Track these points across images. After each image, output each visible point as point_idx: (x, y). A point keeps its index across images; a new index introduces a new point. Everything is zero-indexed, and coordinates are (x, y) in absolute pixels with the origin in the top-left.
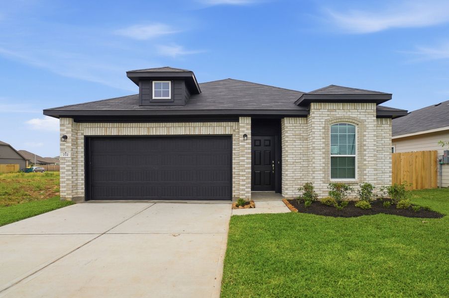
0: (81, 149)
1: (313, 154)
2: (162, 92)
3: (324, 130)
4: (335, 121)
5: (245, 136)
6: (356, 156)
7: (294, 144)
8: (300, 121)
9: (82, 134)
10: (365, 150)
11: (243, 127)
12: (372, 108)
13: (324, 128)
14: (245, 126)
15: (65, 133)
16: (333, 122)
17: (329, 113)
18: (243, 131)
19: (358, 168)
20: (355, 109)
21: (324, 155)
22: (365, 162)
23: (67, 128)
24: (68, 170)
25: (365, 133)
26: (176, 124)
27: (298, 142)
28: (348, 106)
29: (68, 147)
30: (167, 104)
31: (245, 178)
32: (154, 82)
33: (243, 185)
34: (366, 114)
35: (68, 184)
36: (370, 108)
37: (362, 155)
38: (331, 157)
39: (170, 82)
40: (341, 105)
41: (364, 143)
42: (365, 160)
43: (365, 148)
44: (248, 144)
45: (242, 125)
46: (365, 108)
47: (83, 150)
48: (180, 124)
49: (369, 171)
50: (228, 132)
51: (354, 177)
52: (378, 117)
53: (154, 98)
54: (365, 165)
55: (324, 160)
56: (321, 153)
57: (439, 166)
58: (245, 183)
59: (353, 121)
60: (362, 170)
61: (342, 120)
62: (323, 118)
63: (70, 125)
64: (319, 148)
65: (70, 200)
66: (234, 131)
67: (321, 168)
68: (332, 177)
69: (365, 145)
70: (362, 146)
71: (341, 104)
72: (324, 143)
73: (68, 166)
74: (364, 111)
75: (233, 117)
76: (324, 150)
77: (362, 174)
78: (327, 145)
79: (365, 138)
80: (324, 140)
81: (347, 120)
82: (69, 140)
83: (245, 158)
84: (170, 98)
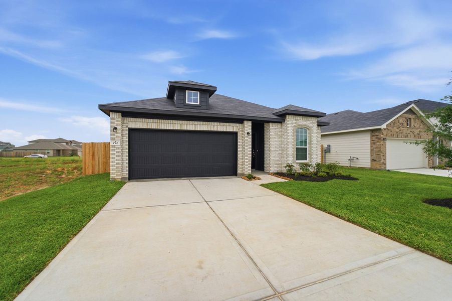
0: (126, 139)
1: (288, 145)
2: (192, 99)
3: (293, 132)
5: (248, 133)
6: (307, 147)
8: (278, 125)
9: (127, 127)
11: (246, 127)
12: (315, 120)
13: (293, 130)
14: (248, 127)
15: (115, 125)
16: (297, 127)
17: (296, 122)
18: (247, 130)
19: (308, 154)
20: (308, 120)
21: (293, 147)
22: (312, 151)
23: (117, 121)
24: (118, 156)
25: (312, 134)
26: (201, 123)
28: (305, 118)
29: (117, 137)
30: (196, 108)
31: (248, 161)
32: (187, 91)
33: (247, 165)
34: (312, 123)
35: (117, 168)
37: (311, 147)
38: (297, 148)
39: (199, 92)
40: (301, 118)
43: (312, 143)
44: (249, 138)
46: (312, 120)
47: (127, 140)
48: (204, 123)
49: (314, 156)
50: (235, 130)
51: (306, 159)
52: (318, 125)
53: (187, 102)
54: (312, 153)
55: (293, 150)
57: (324, 153)
59: (307, 127)
60: (310, 155)
62: (293, 124)
63: (120, 119)
64: (291, 142)
65: (119, 180)
66: (239, 129)
67: (292, 154)
68: (297, 159)
70: (311, 141)
72: (293, 139)
73: (117, 152)
75: (240, 121)
76: (293, 144)
77: (311, 158)
78: (294, 141)
79: (312, 137)
81: (303, 126)
82: (119, 131)
84: (198, 104)
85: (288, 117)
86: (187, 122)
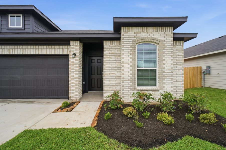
1: (123, 67)
3: (131, 48)
4: (140, 41)
5: (74, 55)
6: (157, 68)
7: (110, 60)
8: (115, 43)
10: (164, 64)
11: (73, 48)
12: (170, 30)
13: (131, 47)
16: (139, 42)
17: (135, 35)
18: (73, 51)
19: (159, 78)
20: (156, 32)
21: (131, 68)
22: (164, 74)
25: (164, 51)
27: (113, 59)
28: (151, 29)
30: (19, 31)
31: (74, 85)
32: (9, 15)
33: (73, 90)
34: (163, 36)
36: (168, 31)
37: (161, 68)
38: (138, 69)
39: (21, 15)
40: (145, 29)
41: (164, 58)
42: (164, 72)
43: (164, 62)
44: (76, 60)
45: (72, 46)
46: (164, 31)
48: (32, 47)
49: (167, 80)
50: (66, 52)
51: (155, 85)
53: (9, 27)
54: (164, 76)
55: (131, 72)
56: (129, 66)
58: (74, 88)
59: (155, 41)
60: (162, 80)
61: (146, 40)
62: (131, 39)
64: (128, 62)
66: (70, 52)
67: (130, 78)
68: (138, 85)
69: (164, 60)
70: (161, 60)
71: (145, 27)
72: (131, 58)
74: (163, 33)
76: (131, 64)
77: (162, 83)
78: (134, 60)
79: (164, 54)
80: (131, 56)
81: (149, 40)
83: (74, 71)
84: (21, 27)
85: (123, 29)
86: (16, 47)
